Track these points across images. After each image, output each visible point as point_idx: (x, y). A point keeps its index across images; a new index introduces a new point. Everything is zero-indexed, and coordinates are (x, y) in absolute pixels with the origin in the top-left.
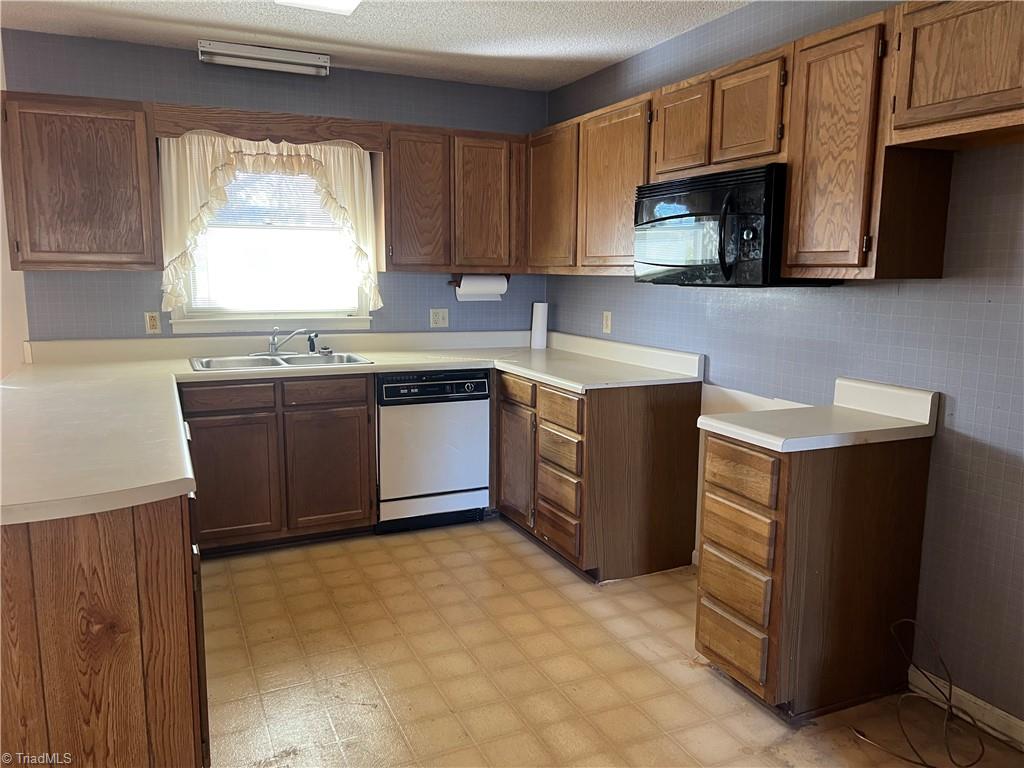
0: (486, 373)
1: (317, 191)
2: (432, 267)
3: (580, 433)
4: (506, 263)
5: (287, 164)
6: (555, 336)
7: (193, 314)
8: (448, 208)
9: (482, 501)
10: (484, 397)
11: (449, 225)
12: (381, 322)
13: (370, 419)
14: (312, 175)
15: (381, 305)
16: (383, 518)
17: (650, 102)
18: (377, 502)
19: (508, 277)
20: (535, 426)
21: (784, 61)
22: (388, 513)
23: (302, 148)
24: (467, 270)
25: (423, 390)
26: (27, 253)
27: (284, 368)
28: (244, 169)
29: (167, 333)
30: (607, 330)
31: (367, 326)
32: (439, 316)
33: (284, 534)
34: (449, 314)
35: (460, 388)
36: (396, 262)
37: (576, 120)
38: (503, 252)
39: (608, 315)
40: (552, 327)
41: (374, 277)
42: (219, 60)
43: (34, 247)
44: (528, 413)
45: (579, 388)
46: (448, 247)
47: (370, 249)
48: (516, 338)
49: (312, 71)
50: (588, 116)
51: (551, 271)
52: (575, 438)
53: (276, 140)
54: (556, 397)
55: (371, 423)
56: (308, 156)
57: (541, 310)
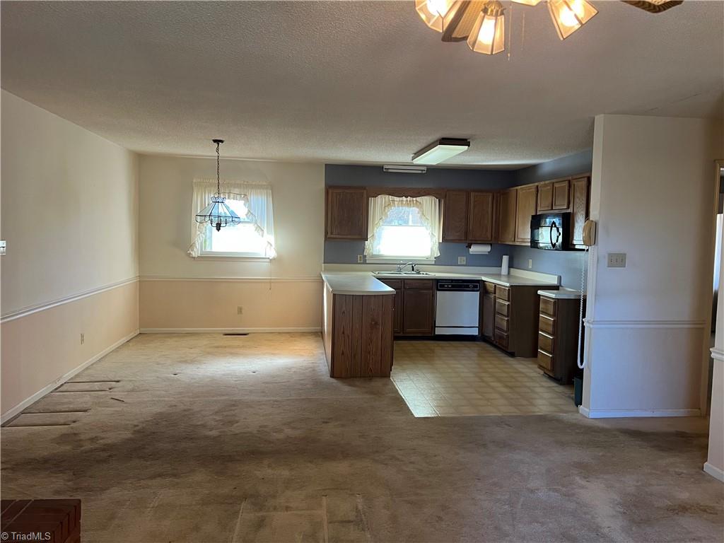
0: (478, 281)
1: (418, 213)
2: (460, 241)
3: (508, 301)
4: (490, 239)
5: (408, 204)
6: (512, 269)
7: (373, 256)
8: (467, 218)
9: (475, 332)
10: (477, 291)
11: (467, 224)
12: (439, 261)
13: (433, 296)
14: (418, 207)
15: (439, 255)
16: (436, 333)
17: (537, 187)
18: (434, 326)
19: (491, 245)
20: (495, 301)
21: (569, 181)
22: (438, 332)
23: (414, 199)
24: (473, 242)
25: (453, 286)
26: (329, 235)
27: (403, 275)
28: (394, 206)
29: (365, 262)
30: (530, 267)
31: (433, 263)
32: (462, 260)
33: (401, 334)
34: (467, 259)
35: (468, 286)
36: (445, 239)
37: (516, 188)
38: (489, 235)
39: (531, 261)
40: (511, 266)
41: (437, 244)
42: (390, 171)
43: (332, 234)
44: (492, 296)
45: (508, 285)
46: (466, 234)
47: (436, 234)
48: (494, 270)
49: (420, 172)
50: (520, 187)
51: (507, 243)
52: (507, 303)
53: (406, 197)
54: (502, 288)
55: (434, 297)
56: (416, 201)
57: (505, 259)
